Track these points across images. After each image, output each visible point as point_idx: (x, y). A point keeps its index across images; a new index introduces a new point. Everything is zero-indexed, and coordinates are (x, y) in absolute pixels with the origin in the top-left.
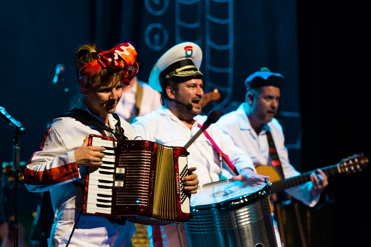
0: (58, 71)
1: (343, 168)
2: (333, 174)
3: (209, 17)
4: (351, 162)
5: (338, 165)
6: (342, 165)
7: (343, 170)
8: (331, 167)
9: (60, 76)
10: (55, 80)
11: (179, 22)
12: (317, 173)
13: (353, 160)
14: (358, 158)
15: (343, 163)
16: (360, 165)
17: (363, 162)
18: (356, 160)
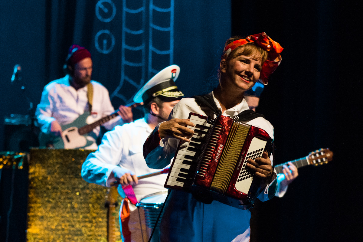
0: (15, 70)
1: (311, 160)
2: (303, 165)
3: (152, 25)
4: (318, 155)
5: (307, 158)
6: (310, 158)
7: (312, 163)
8: (301, 159)
9: (17, 75)
10: (13, 78)
11: (125, 29)
12: (288, 165)
13: (320, 153)
14: (324, 152)
15: (311, 156)
16: (326, 158)
17: (328, 155)
18: (322, 154)
